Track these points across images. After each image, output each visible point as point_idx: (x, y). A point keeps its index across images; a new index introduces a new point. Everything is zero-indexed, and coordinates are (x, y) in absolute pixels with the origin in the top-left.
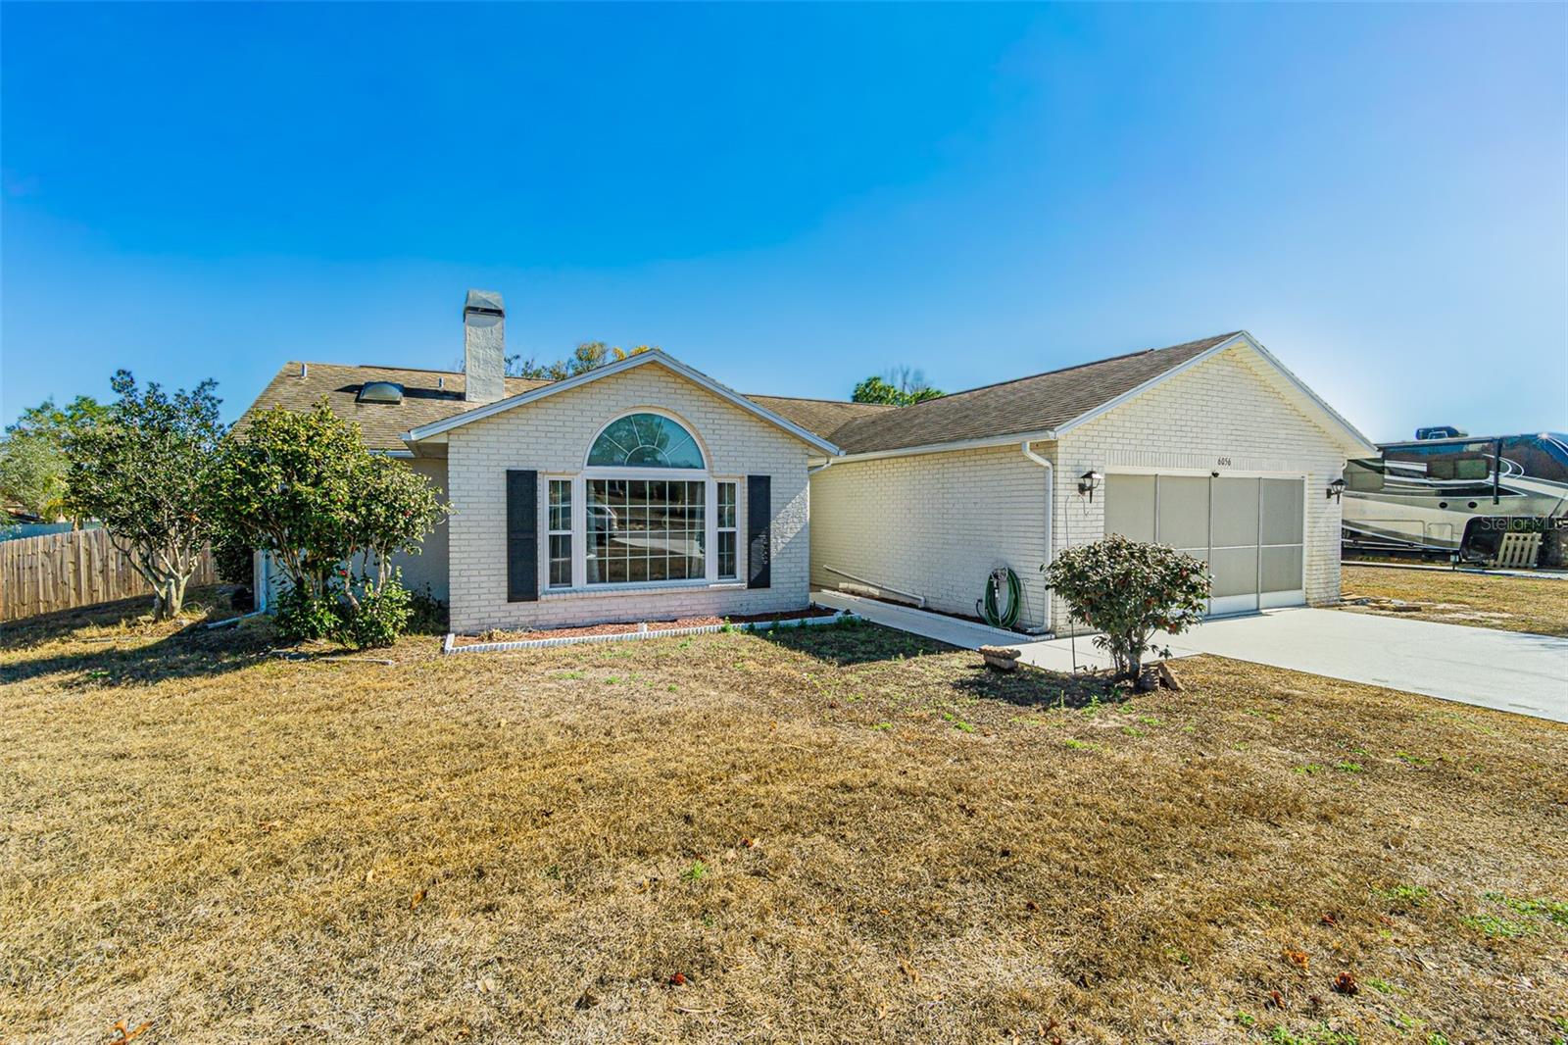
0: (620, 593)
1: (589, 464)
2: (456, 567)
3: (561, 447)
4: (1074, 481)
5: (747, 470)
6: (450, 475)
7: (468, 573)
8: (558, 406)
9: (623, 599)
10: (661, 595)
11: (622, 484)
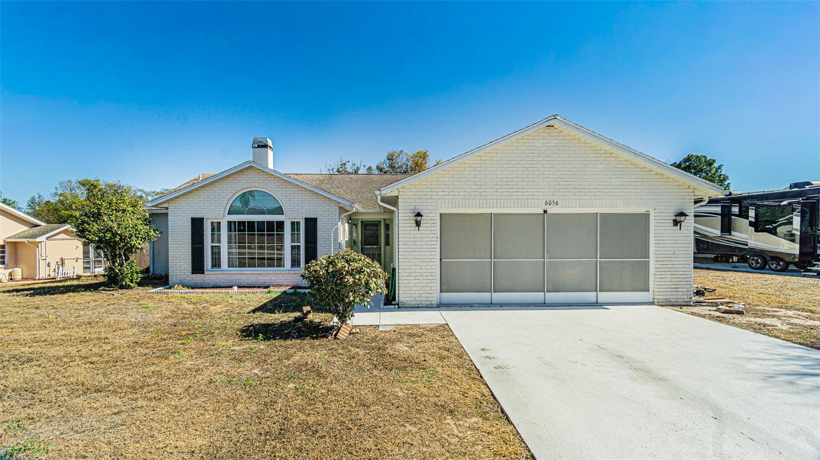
0: (240, 272)
1: (228, 214)
2: (171, 258)
3: (214, 207)
4: (411, 218)
5: (304, 215)
6: (169, 220)
7: (176, 261)
8: (213, 189)
9: (243, 275)
10: (261, 274)
11: (244, 223)
